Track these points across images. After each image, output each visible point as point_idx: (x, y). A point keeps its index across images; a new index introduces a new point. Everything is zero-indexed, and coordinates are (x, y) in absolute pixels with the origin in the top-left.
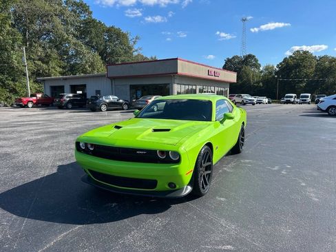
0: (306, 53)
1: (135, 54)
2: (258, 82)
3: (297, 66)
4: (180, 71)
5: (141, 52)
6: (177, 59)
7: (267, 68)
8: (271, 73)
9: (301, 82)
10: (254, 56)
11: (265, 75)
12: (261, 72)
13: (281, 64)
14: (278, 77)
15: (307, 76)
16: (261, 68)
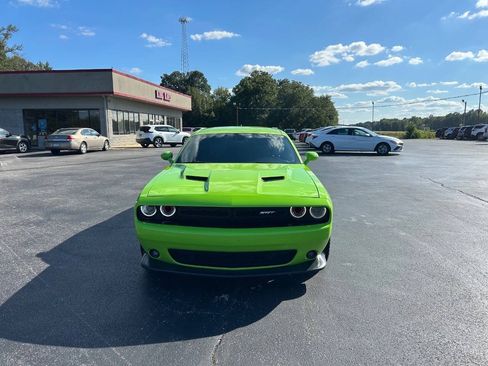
0: (264, 74)
1: (9, 55)
2: (209, 111)
3: (257, 91)
4: (116, 90)
5: (20, 54)
6: (111, 70)
7: (219, 92)
8: (224, 99)
9: (263, 112)
10: (202, 75)
11: (217, 101)
12: (212, 97)
13: (237, 87)
14: (237, 105)
15: (268, 104)
16: (212, 92)
